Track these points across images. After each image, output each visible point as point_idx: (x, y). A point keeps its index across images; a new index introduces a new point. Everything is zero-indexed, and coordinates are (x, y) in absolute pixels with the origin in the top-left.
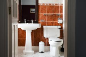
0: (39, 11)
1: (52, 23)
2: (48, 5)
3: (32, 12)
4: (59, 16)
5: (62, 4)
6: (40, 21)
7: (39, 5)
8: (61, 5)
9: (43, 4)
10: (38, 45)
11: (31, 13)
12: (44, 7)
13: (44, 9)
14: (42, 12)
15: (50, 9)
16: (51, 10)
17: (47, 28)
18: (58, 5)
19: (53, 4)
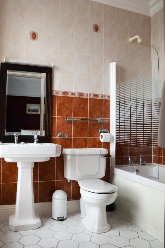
0: (54, 111)
1: (85, 140)
2: (77, 95)
3: (29, 110)
4: (101, 123)
5: (109, 97)
6: (57, 136)
7: (54, 94)
8: (106, 98)
9: (65, 93)
10: (50, 200)
11: (27, 112)
12: (67, 99)
13: (67, 105)
14: (60, 113)
15: (82, 106)
16: (84, 108)
17: (76, 155)
18: (100, 97)
19: (87, 95)
